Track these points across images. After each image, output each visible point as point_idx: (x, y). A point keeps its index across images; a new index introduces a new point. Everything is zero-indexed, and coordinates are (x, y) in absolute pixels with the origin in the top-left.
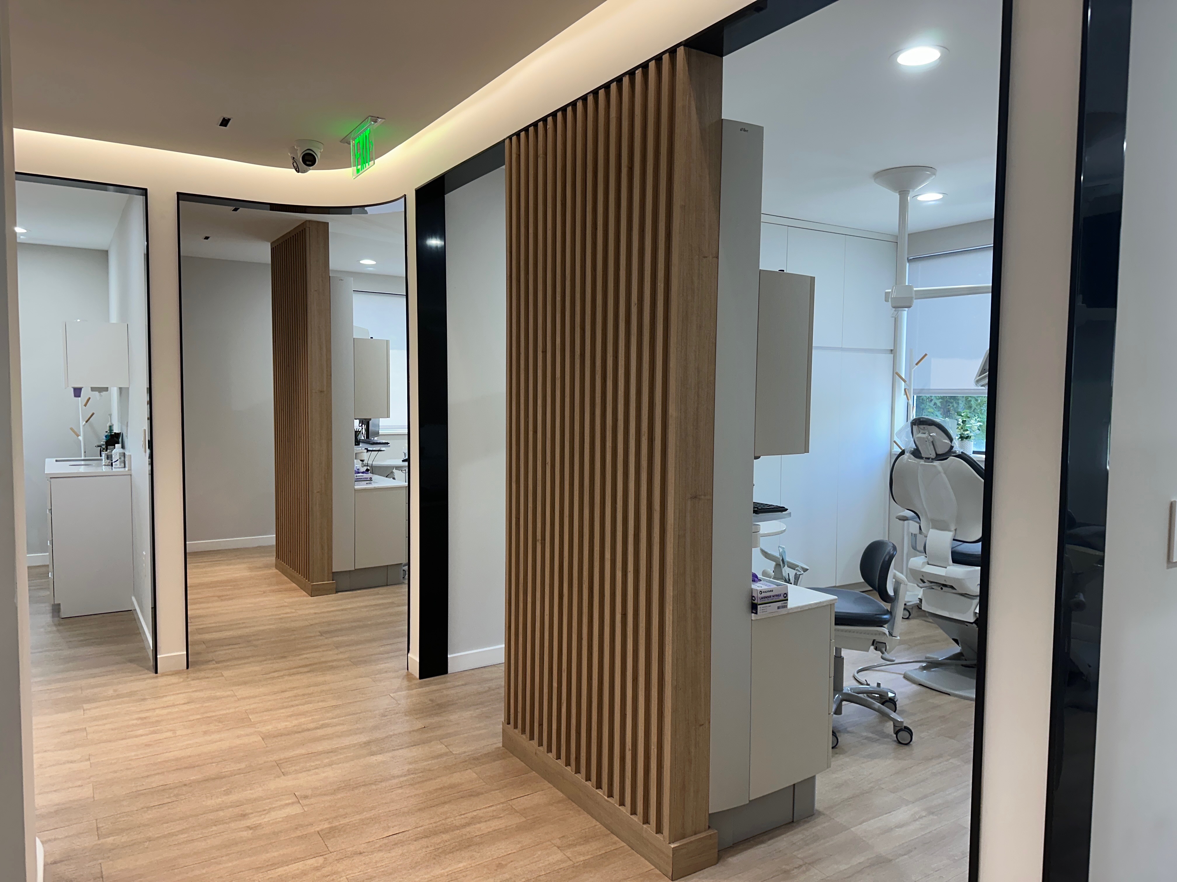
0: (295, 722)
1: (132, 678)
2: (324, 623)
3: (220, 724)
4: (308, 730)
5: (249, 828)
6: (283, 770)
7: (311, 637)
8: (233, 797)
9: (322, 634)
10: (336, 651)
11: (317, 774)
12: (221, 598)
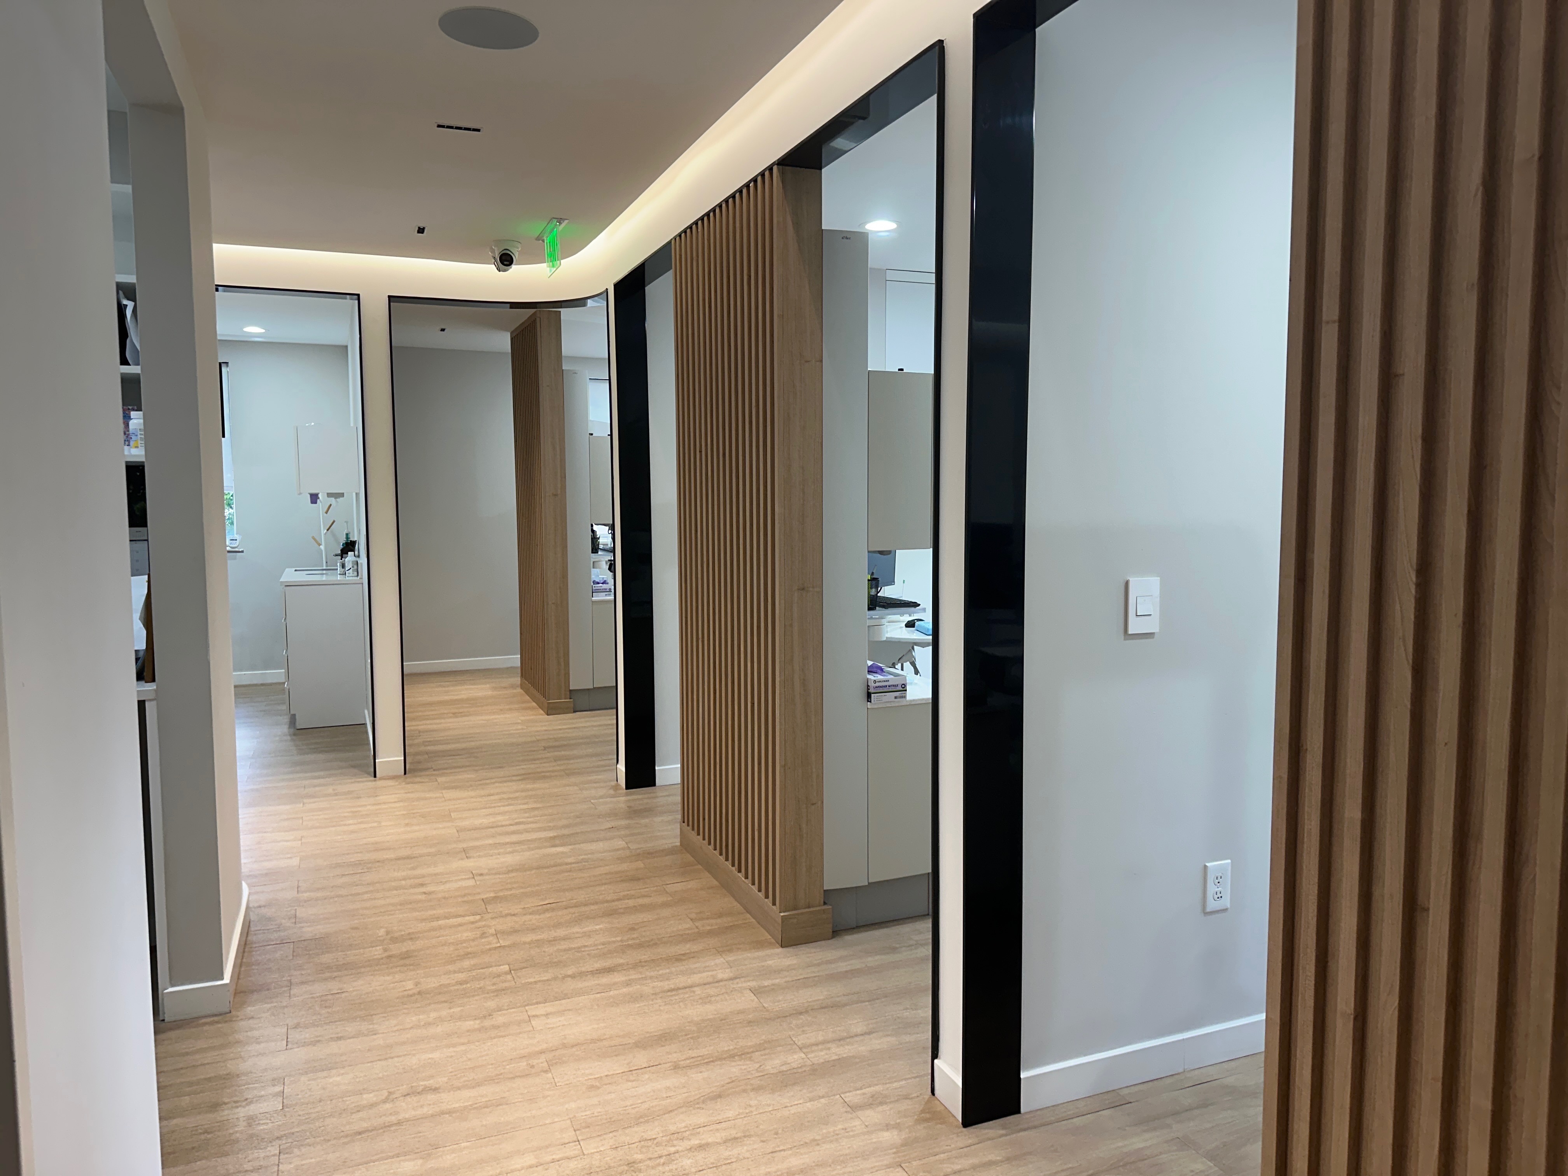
0: (492, 820)
1: (353, 780)
2: (551, 739)
3: (423, 819)
4: (502, 826)
5: (425, 893)
6: (467, 855)
7: (534, 751)
8: (419, 872)
9: (545, 748)
10: (554, 764)
11: (497, 858)
12: (455, 715)
